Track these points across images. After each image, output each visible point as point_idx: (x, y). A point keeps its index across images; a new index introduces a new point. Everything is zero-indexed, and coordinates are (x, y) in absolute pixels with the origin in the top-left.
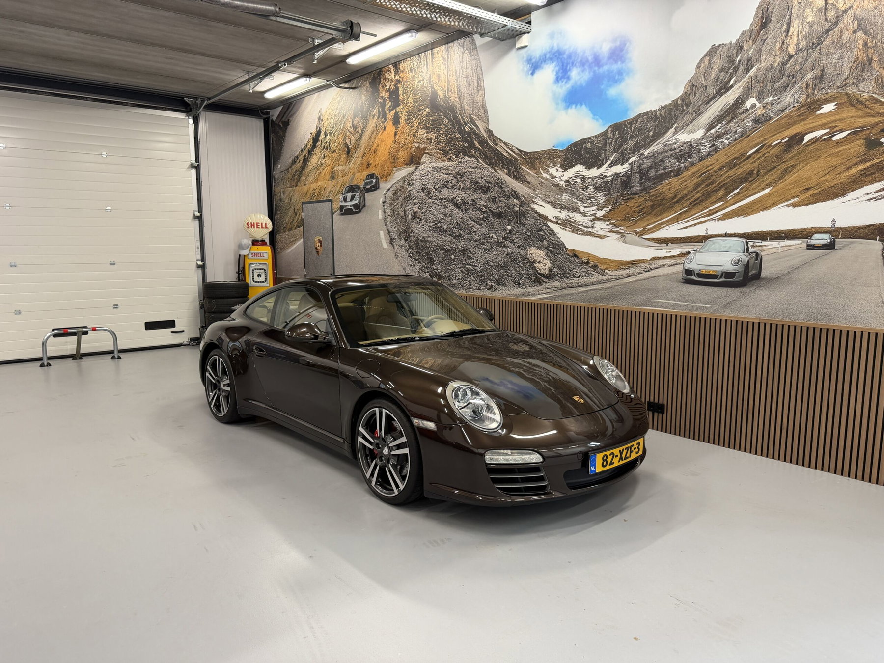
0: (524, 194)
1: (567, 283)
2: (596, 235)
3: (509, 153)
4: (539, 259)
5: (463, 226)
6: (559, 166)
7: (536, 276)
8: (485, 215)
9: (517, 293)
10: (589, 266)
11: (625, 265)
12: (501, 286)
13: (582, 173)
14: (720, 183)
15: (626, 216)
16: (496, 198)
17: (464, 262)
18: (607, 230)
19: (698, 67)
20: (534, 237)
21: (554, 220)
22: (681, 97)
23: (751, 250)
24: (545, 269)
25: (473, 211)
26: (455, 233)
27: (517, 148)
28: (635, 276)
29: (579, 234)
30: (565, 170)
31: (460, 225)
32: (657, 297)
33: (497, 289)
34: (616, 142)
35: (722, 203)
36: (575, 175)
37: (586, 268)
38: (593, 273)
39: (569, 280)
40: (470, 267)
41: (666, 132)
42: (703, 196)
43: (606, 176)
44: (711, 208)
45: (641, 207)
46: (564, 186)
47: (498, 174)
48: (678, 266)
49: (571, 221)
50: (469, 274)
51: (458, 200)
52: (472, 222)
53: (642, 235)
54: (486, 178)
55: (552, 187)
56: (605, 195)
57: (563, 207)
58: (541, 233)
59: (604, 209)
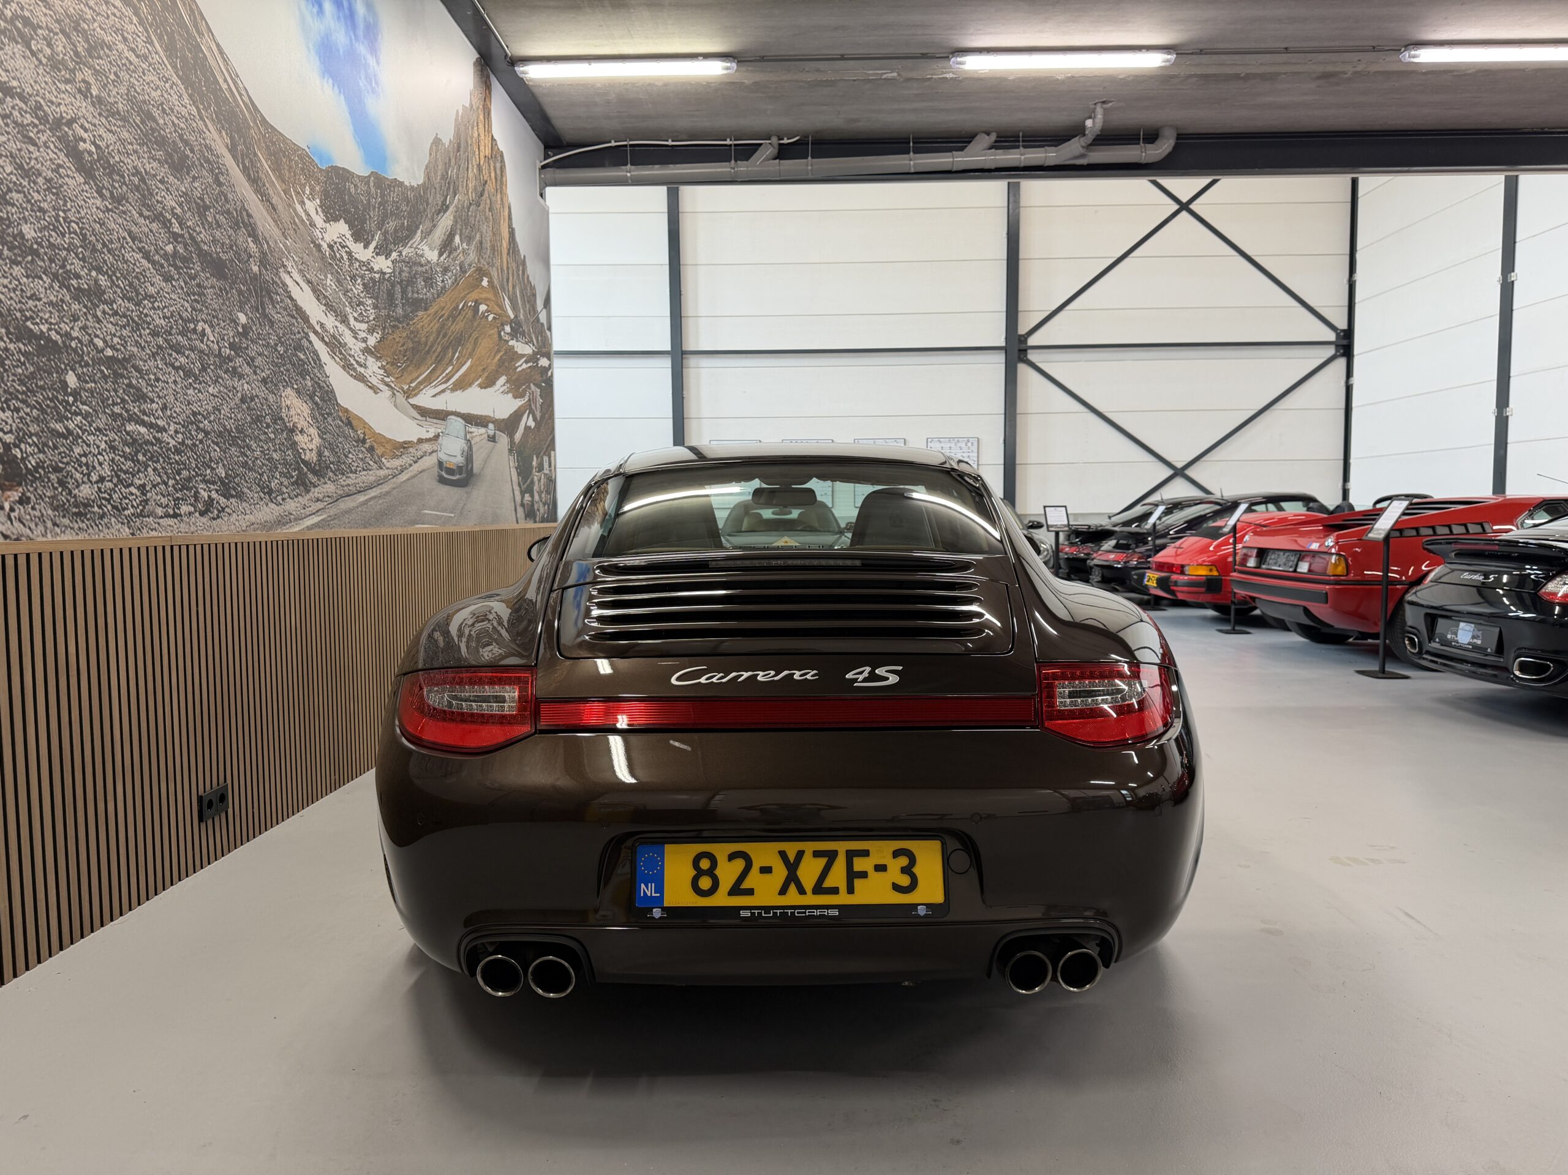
0: (267, 236)
1: (343, 486)
2: (370, 384)
3: (228, 85)
4: (302, 424)
5: (109, 258)
6: (318, 201)
7: (298, 469)
8: (180, 249)
9: (268, 518)
10: (366, 448)
11: (397, 449)
12: (233, 500)
13: (348, 244)
14: (449, 338)
15: (394, 358)
16: (207, 208)
17: (117, 410)
18: (380, 377)
19: (431, 154)
20: (290, 361)
21: (320, 331)
22: (422, 184)
23: (468, 436)
24: (311, 450)
25: (141, 215)
26: (78, 276)
27: (245, 88)
28: (406, 472)
29: (352, 375)
30: (327, 221)
31: (94, 250)
32: (424, 507)
33: (223, 509)
34: (379, 208)
35: (451, 367)
36: (340, 240)
37: (363, 452)
38: (371, 463)
39: (344, 478)
40: (143, 430)
41: (416, 233)
42: (441, 351)
43: (373, 269)
44: (447, 372)
45: (405, 348)
46: (327, 254)
47: (207, 132)
48: (434, 454)
49: (340, 343)
50: (140, 457)
51: (84, 141)
52: (138, 256)
53: (408, 397)
54: (174, 118)
55: (312, 245)
56: (375, 307)
57: (329, 307)
58: (302, 357)
59: (375, 334)
